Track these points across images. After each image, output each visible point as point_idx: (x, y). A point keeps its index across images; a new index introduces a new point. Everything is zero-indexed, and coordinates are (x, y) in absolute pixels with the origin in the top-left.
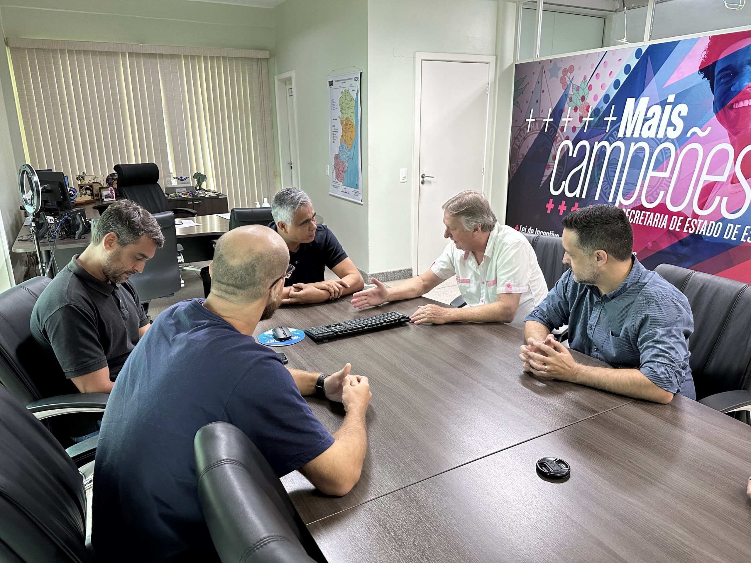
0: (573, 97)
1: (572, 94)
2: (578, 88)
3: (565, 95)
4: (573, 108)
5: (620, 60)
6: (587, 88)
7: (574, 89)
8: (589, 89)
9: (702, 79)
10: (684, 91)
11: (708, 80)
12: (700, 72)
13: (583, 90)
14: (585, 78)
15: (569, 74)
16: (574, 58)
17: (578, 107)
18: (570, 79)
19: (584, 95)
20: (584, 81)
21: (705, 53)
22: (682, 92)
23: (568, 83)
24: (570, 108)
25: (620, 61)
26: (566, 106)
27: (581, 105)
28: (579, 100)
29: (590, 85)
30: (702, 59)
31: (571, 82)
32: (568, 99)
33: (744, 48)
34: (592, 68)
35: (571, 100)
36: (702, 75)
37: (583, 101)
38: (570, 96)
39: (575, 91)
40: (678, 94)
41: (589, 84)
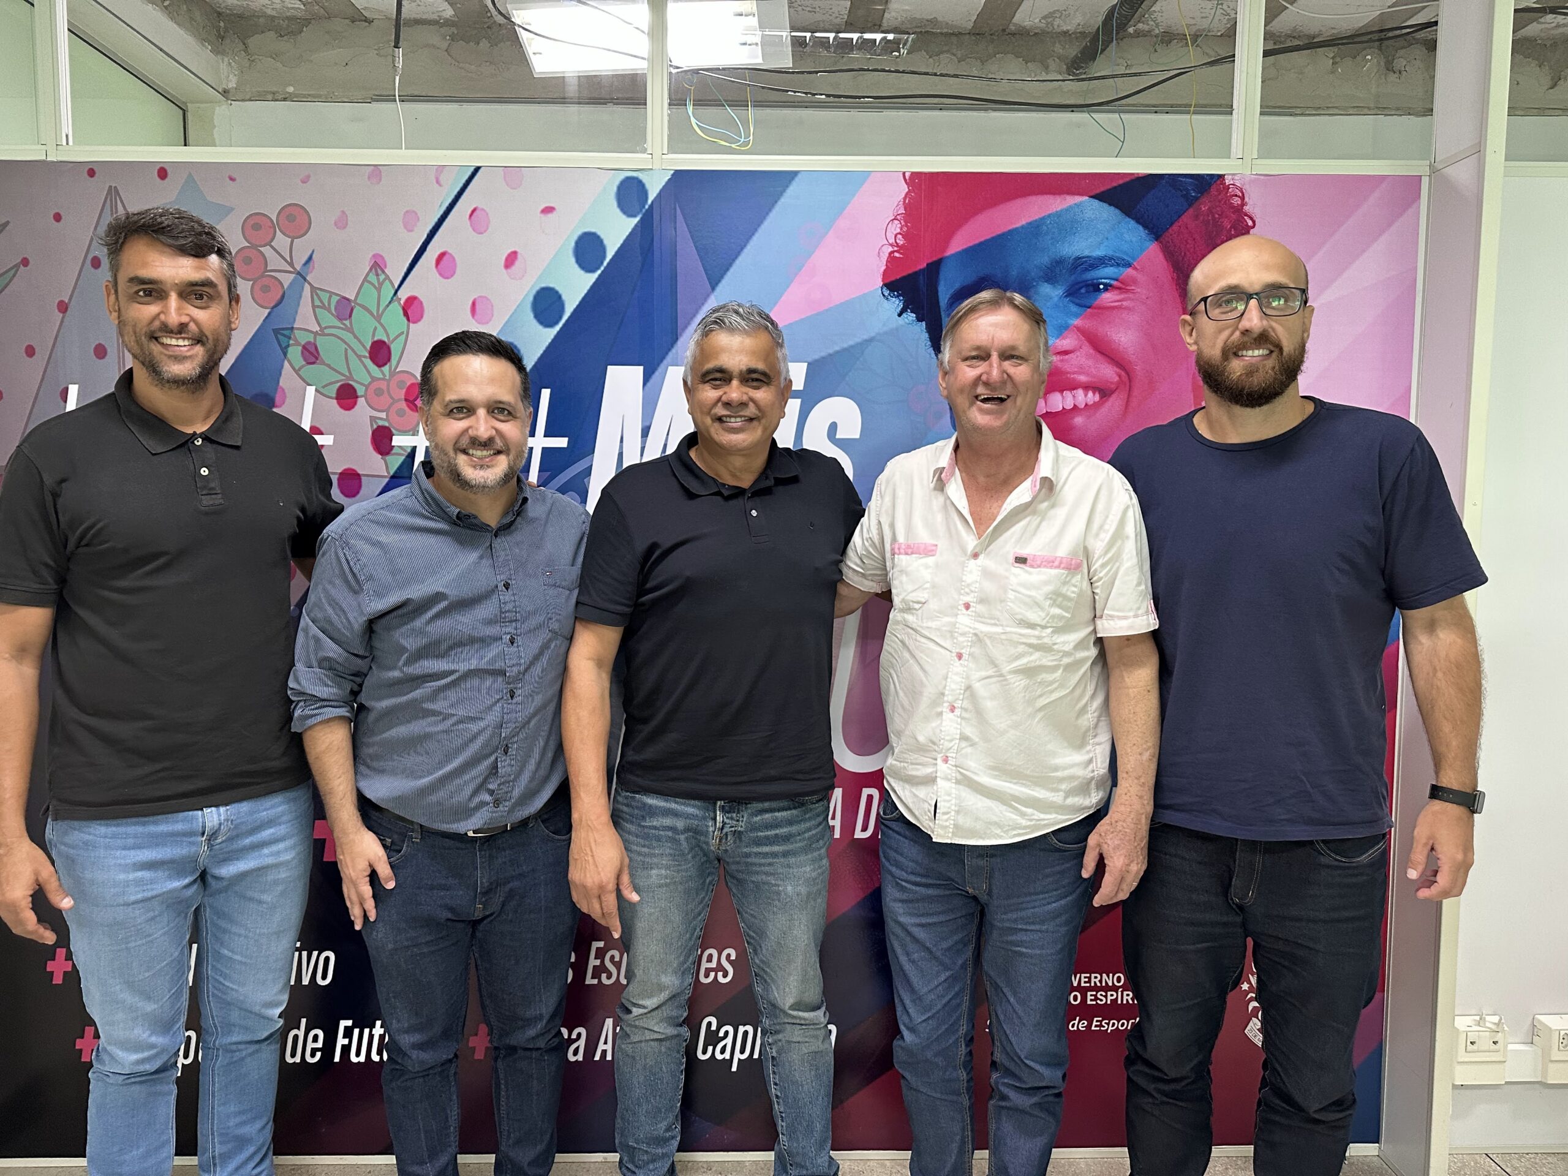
0: (321, 342)
1: (317, 328)
2: (345, 309)
3: (277, 332)
4: (333, 391)
5: (548, 210)
6: (397, 309)
7: (323, 307)
8: (406, 314)
9: (900, 315)
10: (837, 352)
11: (919, 319)
12: (886, 293)
13: (378, 318)
14: (378, 265)
15: (281, 241)
16: (306, 174)
17: (360, 390)
18: (291, 264)
19: (381, 336)
20: (372, 278)
21: (896, 227)
22: (830, 355)
23: (287, 279)
24: (311, 391)
25: (550, 216)
26: (288, 379)
27: (374, 379)
28: (359, 357)
29: (412, 300)
30: (890, 249)
31: (301, 276)
32: (295, 352)
33: (1022, 227)
34: (409, 228)
35: (311, 354)
36: (896, 304)
37: (380, 365)
38: (303, 338)
39: (329, 320)
40: (816, 361)
41: (403, 295)
